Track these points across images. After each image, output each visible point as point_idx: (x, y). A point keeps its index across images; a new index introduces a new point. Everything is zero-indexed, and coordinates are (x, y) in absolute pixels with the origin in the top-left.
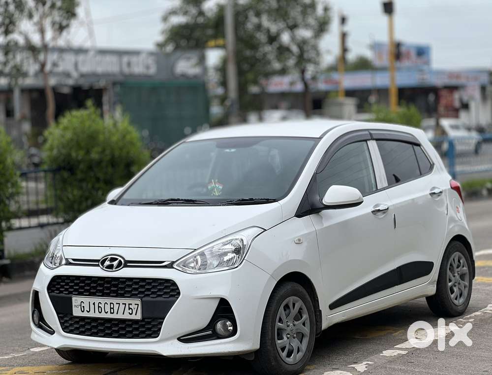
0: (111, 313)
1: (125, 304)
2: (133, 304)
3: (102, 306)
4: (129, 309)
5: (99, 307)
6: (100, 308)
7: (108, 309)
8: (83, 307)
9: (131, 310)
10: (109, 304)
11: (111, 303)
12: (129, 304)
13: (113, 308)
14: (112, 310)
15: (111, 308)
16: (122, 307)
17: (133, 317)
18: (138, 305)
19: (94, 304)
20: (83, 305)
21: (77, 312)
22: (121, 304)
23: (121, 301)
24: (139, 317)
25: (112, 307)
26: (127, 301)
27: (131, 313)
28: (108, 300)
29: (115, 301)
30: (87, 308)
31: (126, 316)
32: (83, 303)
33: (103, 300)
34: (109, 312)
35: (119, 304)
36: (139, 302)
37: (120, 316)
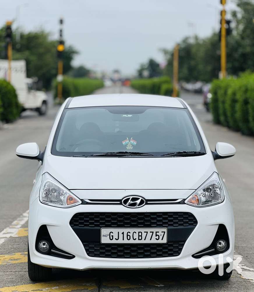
0: (139, 239)
1: (153, 232)
2: (160, 232)
3: (131, 235)
4: (156, 236)
5: (128, 235)
6: (129, 237)
7: (136, 236)
8: (112, 236)
9: (158, 236)
10: (137, 233)
11: (139, 232)
12: (156, 232)
13: (141, 236)
15: (139, 236)
16: (150, 235)
17: (160, 241)
18: (164, 232)
19: (123, 233)
20: (111, 234)
21: (105, 240)
22: (149, 232)
23: (149, 230)
24: (165, 241)
26: (155, 230)
27: (158, 238)
28: (137, 230)
29: (143, 230)
30: (116, 236)
31: (154, 241)
33: (131, 230)
34: (137, 239)
35: (147, 232)
36: (165, 230)
37: (148, 241)
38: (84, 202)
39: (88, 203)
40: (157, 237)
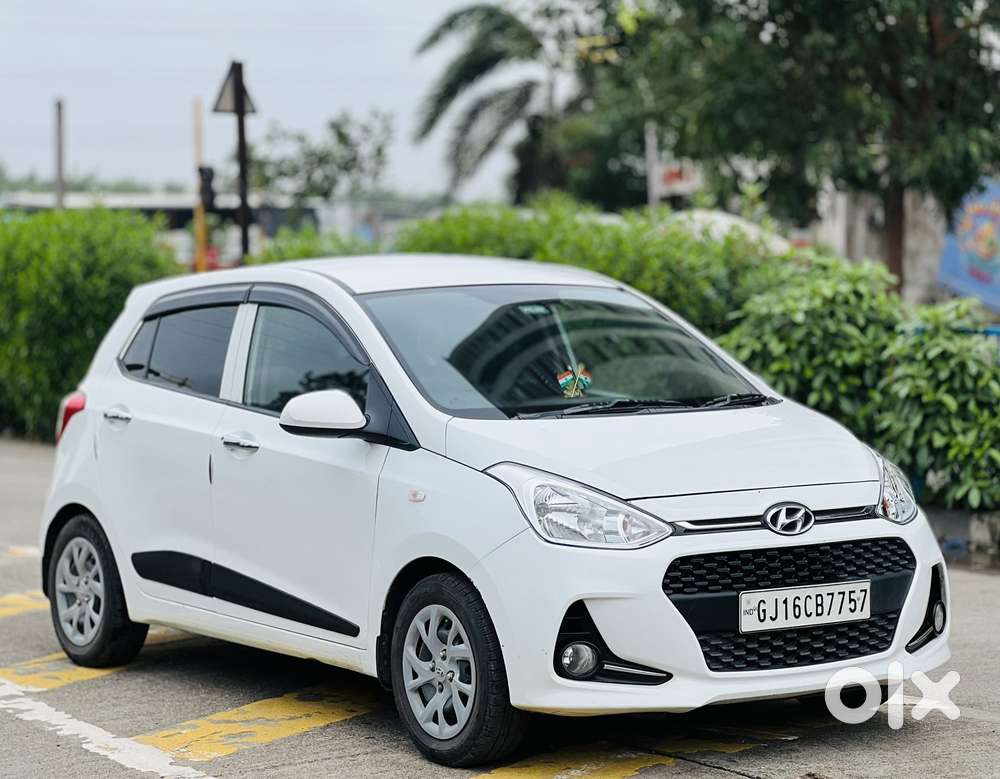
0: (818, 615)
1: (843, 593)
2: (857, 591)
3: (800, 603)
4: (850, 602)
5: (795, 606)
6: (797, 609)
7: (811, 607)
8: (764, 611)
9: (853, 603)
10: (814, 599)
11: (817, 596)
12: (850, 592)
13: (821, 605)
14: (820, 608)
15: (817, 605)
16: (838, 598)
17: (858, 616)
18: (865, 591)
19: (785, 602)
20: (762, 607)
21: (748, 624)
22: (836, 594)
23: (835, 588)
24: (866, 614)
25: (819, 602)
26: (846, 587)
27: (853, 608)
28: (812, 590)
29: (824, 589)
30: (771, 613)
31: (847, 616)
32: (764, 602)
33: (802, 592)
34: (814, 614)
35: (832, 594)
36: (867, 585)
37: (834, 618)
38: (677, 531)
39: (688, 532)
40: (852, 606)
